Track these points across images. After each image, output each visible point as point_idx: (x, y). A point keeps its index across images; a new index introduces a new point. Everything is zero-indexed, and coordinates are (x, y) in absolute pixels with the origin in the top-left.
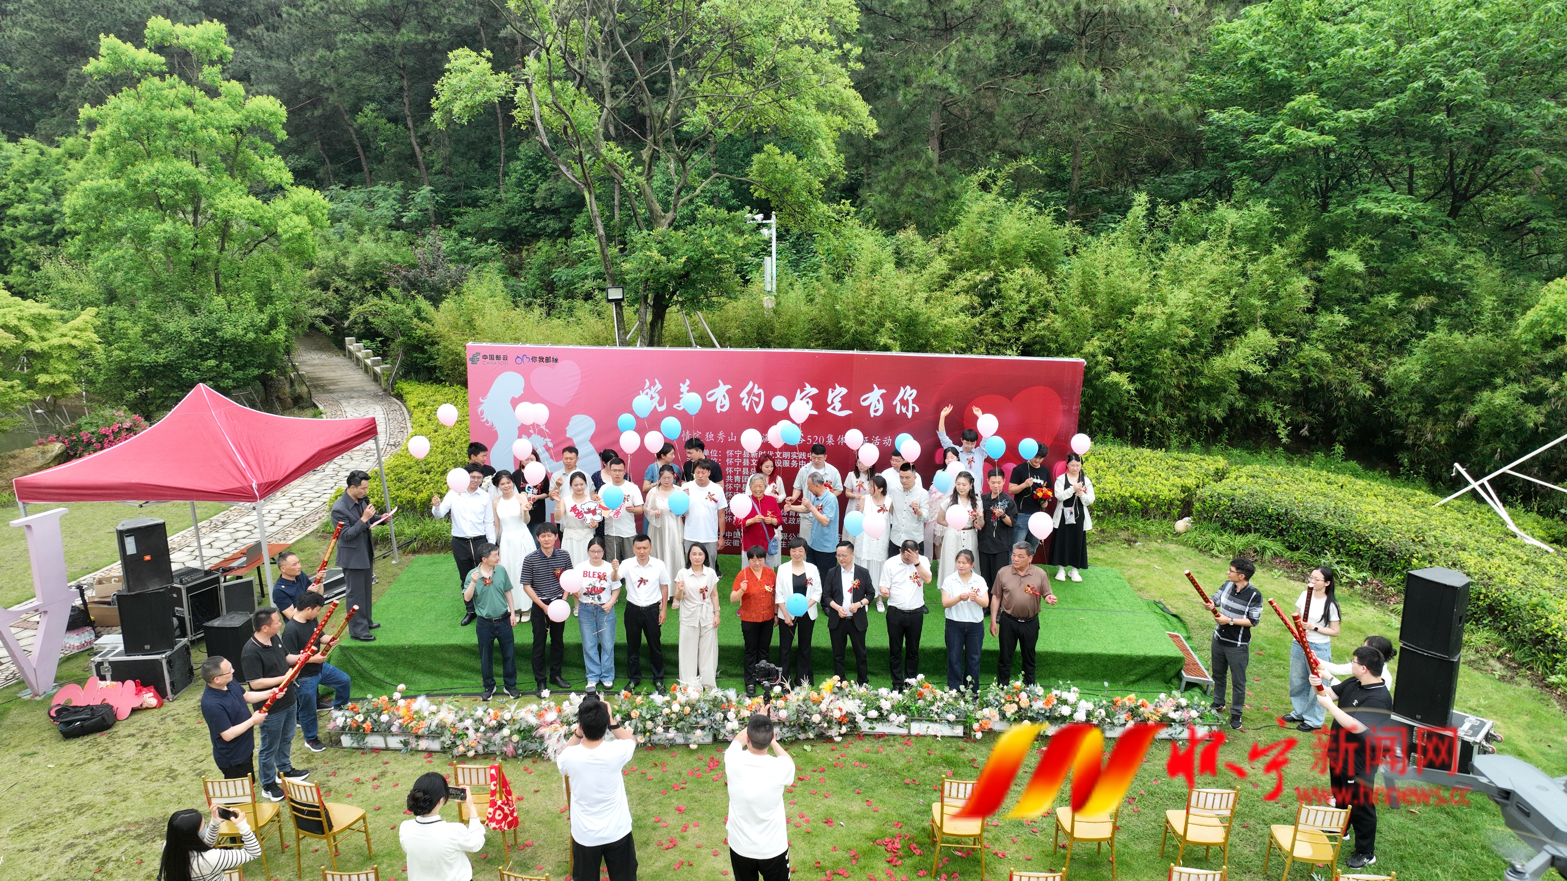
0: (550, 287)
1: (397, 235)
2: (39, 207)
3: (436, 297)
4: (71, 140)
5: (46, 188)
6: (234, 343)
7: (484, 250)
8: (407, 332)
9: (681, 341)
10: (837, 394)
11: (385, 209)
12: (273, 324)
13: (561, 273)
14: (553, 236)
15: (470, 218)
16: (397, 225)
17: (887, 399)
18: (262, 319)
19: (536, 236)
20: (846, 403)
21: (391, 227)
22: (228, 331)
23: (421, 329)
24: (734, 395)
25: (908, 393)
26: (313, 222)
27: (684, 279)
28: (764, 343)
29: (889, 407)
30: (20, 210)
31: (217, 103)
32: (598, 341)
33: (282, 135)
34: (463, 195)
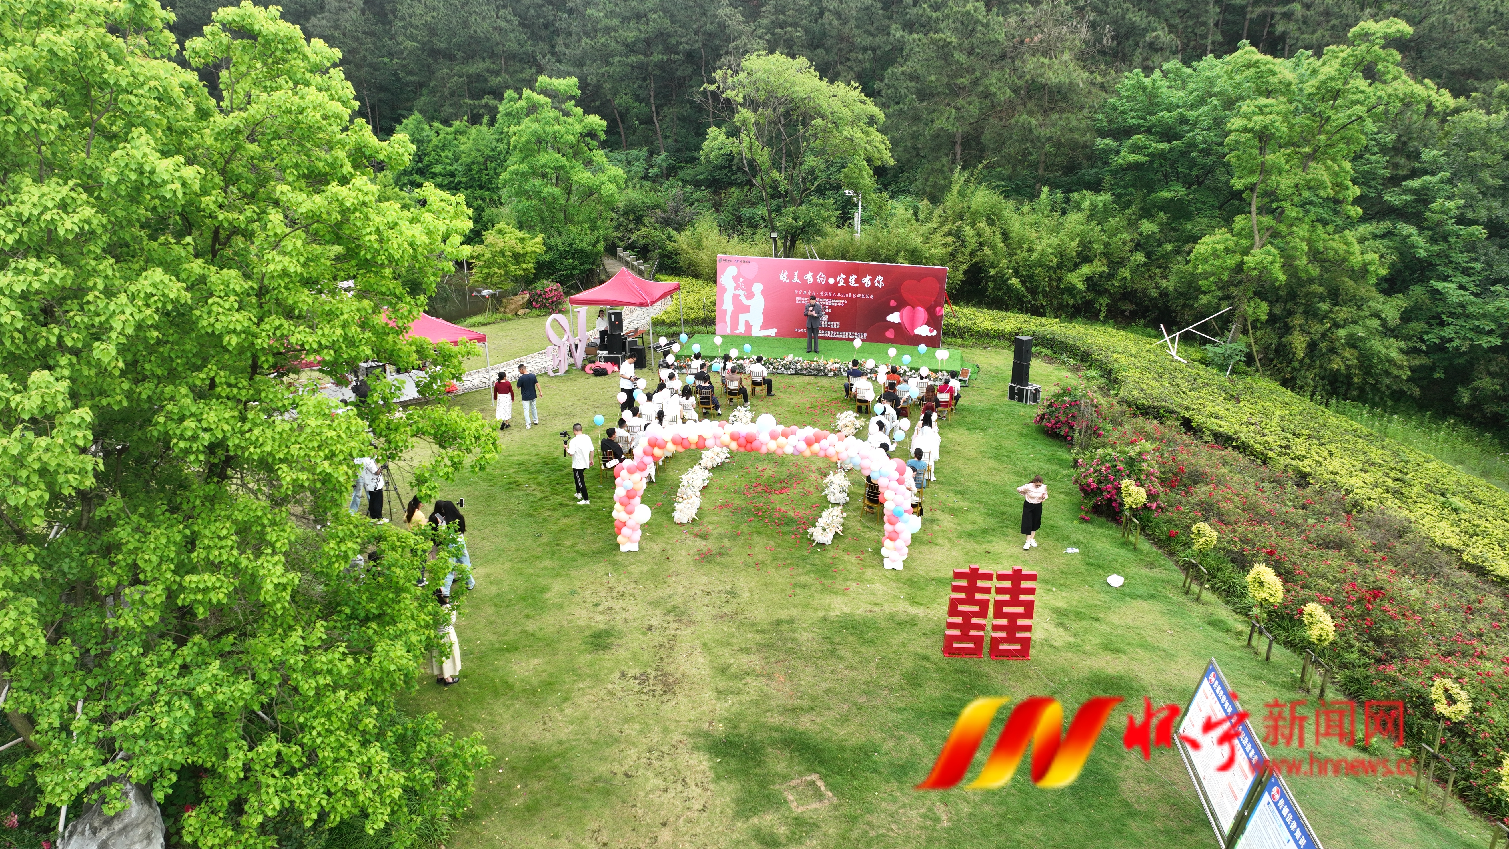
0: (739, 219)
1: (646, 184)
2: (449, 168)
3: (680, 227)
4: (457, 123)
5: (450, 155)
6: (581, 251)
7: (699, 194)
8: (663, 247)
9: (804, 256)
10: (853, 278)
11: (639, 167)
12: (597, 242)
13: (746, 211)
14: (741, 185)
15: (688, 172)
16: (645, 177)
17: (872, 280)
18: (592, 238)
19: (731, 184)
20: (856, 281)
21: (642, 178)
22: (579, 245)
23: (670, 246)
24: (814, 277)
25: (880, 278)
26: (618, 185)
27: (803, 229)
28: (843, 258)
29: (873, 283)
30: (438, 169)
31: (570, 120)
32: (766, 255)
33: (603, 137)
34: (686, 154)
